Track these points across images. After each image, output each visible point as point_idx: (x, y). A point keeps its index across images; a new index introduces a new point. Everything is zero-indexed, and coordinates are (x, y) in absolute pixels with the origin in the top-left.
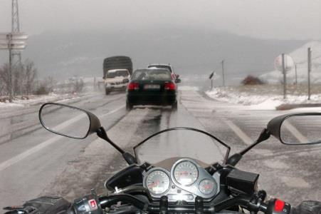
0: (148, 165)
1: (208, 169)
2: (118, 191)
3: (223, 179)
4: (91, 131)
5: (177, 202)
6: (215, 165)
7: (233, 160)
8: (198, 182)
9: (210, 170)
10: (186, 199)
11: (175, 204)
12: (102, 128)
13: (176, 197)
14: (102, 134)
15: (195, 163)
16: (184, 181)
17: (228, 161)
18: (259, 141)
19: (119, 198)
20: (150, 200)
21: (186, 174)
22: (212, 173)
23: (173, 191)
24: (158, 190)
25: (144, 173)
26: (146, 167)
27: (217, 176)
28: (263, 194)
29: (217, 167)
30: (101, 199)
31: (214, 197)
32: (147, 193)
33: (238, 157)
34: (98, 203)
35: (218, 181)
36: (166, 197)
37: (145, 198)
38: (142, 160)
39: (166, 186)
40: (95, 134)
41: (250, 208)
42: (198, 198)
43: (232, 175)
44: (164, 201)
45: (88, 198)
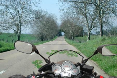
0: (54, 63)
1: (75, 65)
2: (43, 73)
3: (81, 68)
4: (33, 51)
5: (64, 77)
6: (78, 63)
7: (85, 61)
8: (72, 69)
10: (67, 75)
12: (37, 50)
13: (64, 75)
14: (37, 52)
15: (71, 62)
16: (67, 69)
17: (83, 62)
18: (94, 54)
19: (43, 75)
20: (55, 76)
21: (67, 66)
22: (77, 66)
23: (63, 73)
24: (57, 72)
25: (52, 66)
26: (53, 64)
27: (79, 67)
28: (95, 74)
29: (79, 64)
30: (37, 76)
31: (78, 75)
32: (53, 74)
34: (35, 77)
35: (79, 69)
36: (60, 75)
37: (52, 75)
38: (52, 61)
39: (60, 71)
42: (72, 75)
43: (84, 67)
45: (32, 75)
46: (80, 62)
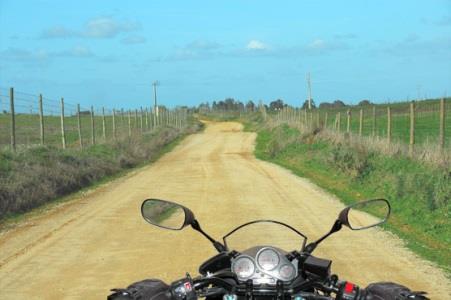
0: (235, 252)
1: (287, 256)
2: (209, 275)
3: (301, 265)
4: (186, 224)
6: (294, 253)
7: (309, 249)
8: (279, 268)
9: (290, 257)
10: (268, 282)
11: (259, 286)
12: (196, 221)
13: (260, 280)
14: (196, 226)
15: (276, 251)
16: (267, 267)
17: (305, 249)
18: (332, 232)
19: (210, 281)
20: (238, 283)
21: (268, 260)
22: (291, 260)
23: (256, 275)
24: (244, 274)
25: (232, 259)
26: (234, 254)
27: (295, 262)
28: (335, 278)
29: (295, 255)
30: (195, 282)
31: (293, 280)
32: (235, 277)
33: (313, 246)
34: (192, 285)
35: (296, 267)
36: (251, 281)
37: (232, 281)
38: (231, 248)
39: (252, 270)
40: (190, 226)
41: (324, 290)
42: (279, 281)
43: (307, 261)
44: (249, 284)
45: (184, 281)
46: (299, 249)
